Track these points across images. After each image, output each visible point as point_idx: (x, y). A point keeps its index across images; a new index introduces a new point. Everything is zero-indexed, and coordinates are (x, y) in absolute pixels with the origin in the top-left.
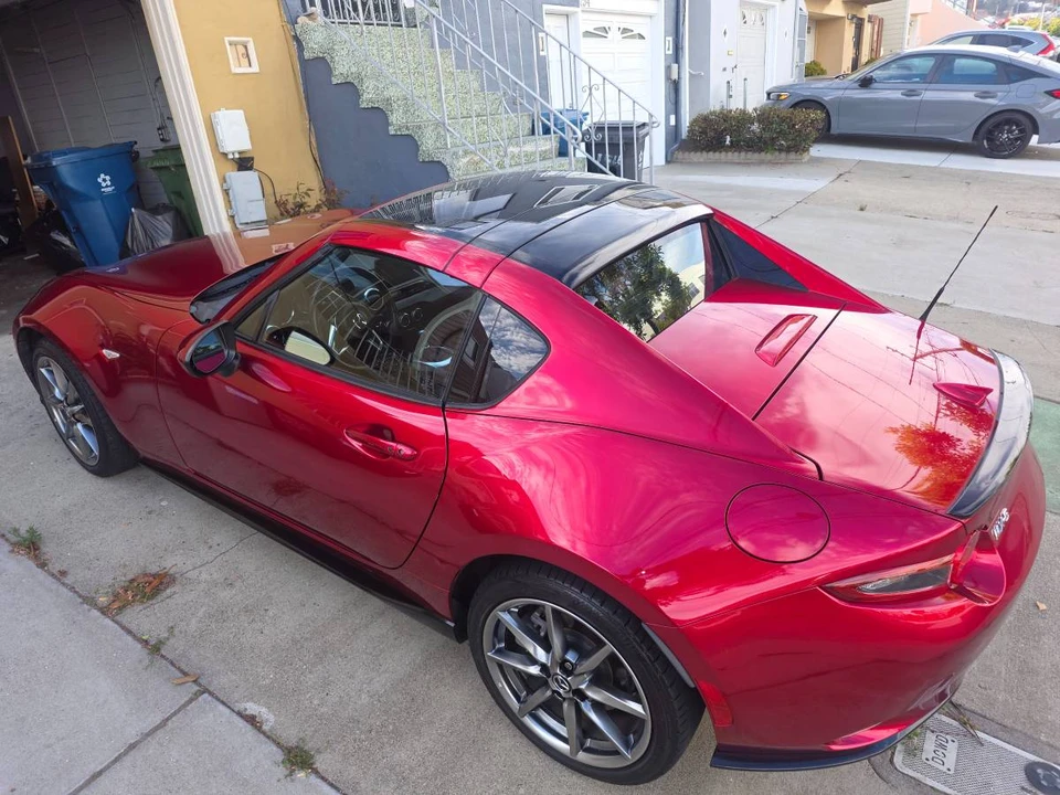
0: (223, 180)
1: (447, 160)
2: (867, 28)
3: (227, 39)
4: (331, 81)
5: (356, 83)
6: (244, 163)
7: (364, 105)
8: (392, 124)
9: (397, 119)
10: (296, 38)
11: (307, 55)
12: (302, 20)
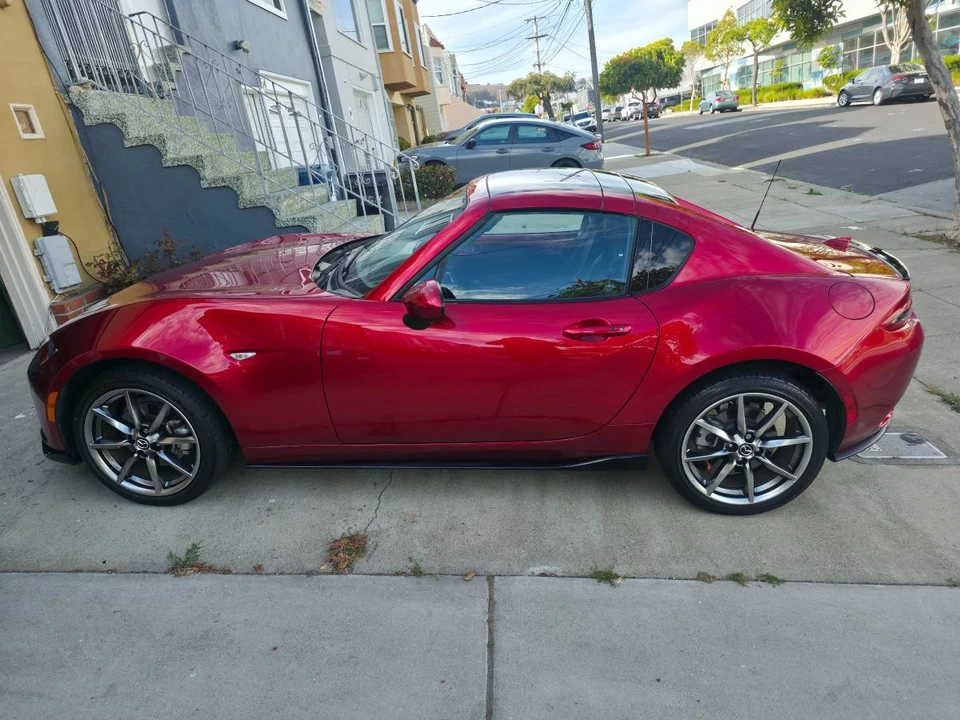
0: (34, 246)
1: (272, 204)
2: (417, 113)
3: (12, 105)
4: (123, 143)
5: (156, 144)
6: (50, 228)
7: (169, 164)
8: (205, 178)
9: (208, 173)
10: (72, 106)
11: (87, 122)
12: (75, 89)
